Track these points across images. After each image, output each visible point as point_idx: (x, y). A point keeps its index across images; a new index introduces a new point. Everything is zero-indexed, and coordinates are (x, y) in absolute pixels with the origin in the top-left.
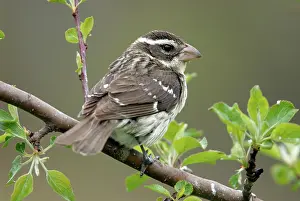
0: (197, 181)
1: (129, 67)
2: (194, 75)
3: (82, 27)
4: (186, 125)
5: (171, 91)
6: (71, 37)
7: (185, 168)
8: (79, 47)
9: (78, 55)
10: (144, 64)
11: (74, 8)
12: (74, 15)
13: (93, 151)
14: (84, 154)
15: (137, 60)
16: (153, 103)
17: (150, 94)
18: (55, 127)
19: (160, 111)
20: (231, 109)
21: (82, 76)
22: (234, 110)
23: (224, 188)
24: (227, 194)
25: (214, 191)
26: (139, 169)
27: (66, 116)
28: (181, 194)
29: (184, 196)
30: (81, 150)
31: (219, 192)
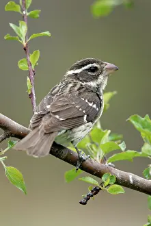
0: (119, 173)
1: (65, 91)
2: (115, 92)
3: (31, 58)
4: (109, 131)
5: (95, 106)
6: (23, 66)
7: (110, 164)
8: (28, 73)
9: (28, 79)
10: (76, 88)
11: (25, 44)
12: (25, 49)
13: (43, 154)
14: (36, 157)
15: (71, 85)
16: (83, 116)
17: (80, 110)
18: (11, 134)
19: (88, 122)
20: (143, 119)
21: (31, 95)
22: (146, 120)
23: (139, 179)
24: (142, 183)
25: (131, 181)
26: (75, 165)
27: (20, 126)
28: (107, 184)
29: (109, 185)
30: (34, 154)
31: (135, 181)
